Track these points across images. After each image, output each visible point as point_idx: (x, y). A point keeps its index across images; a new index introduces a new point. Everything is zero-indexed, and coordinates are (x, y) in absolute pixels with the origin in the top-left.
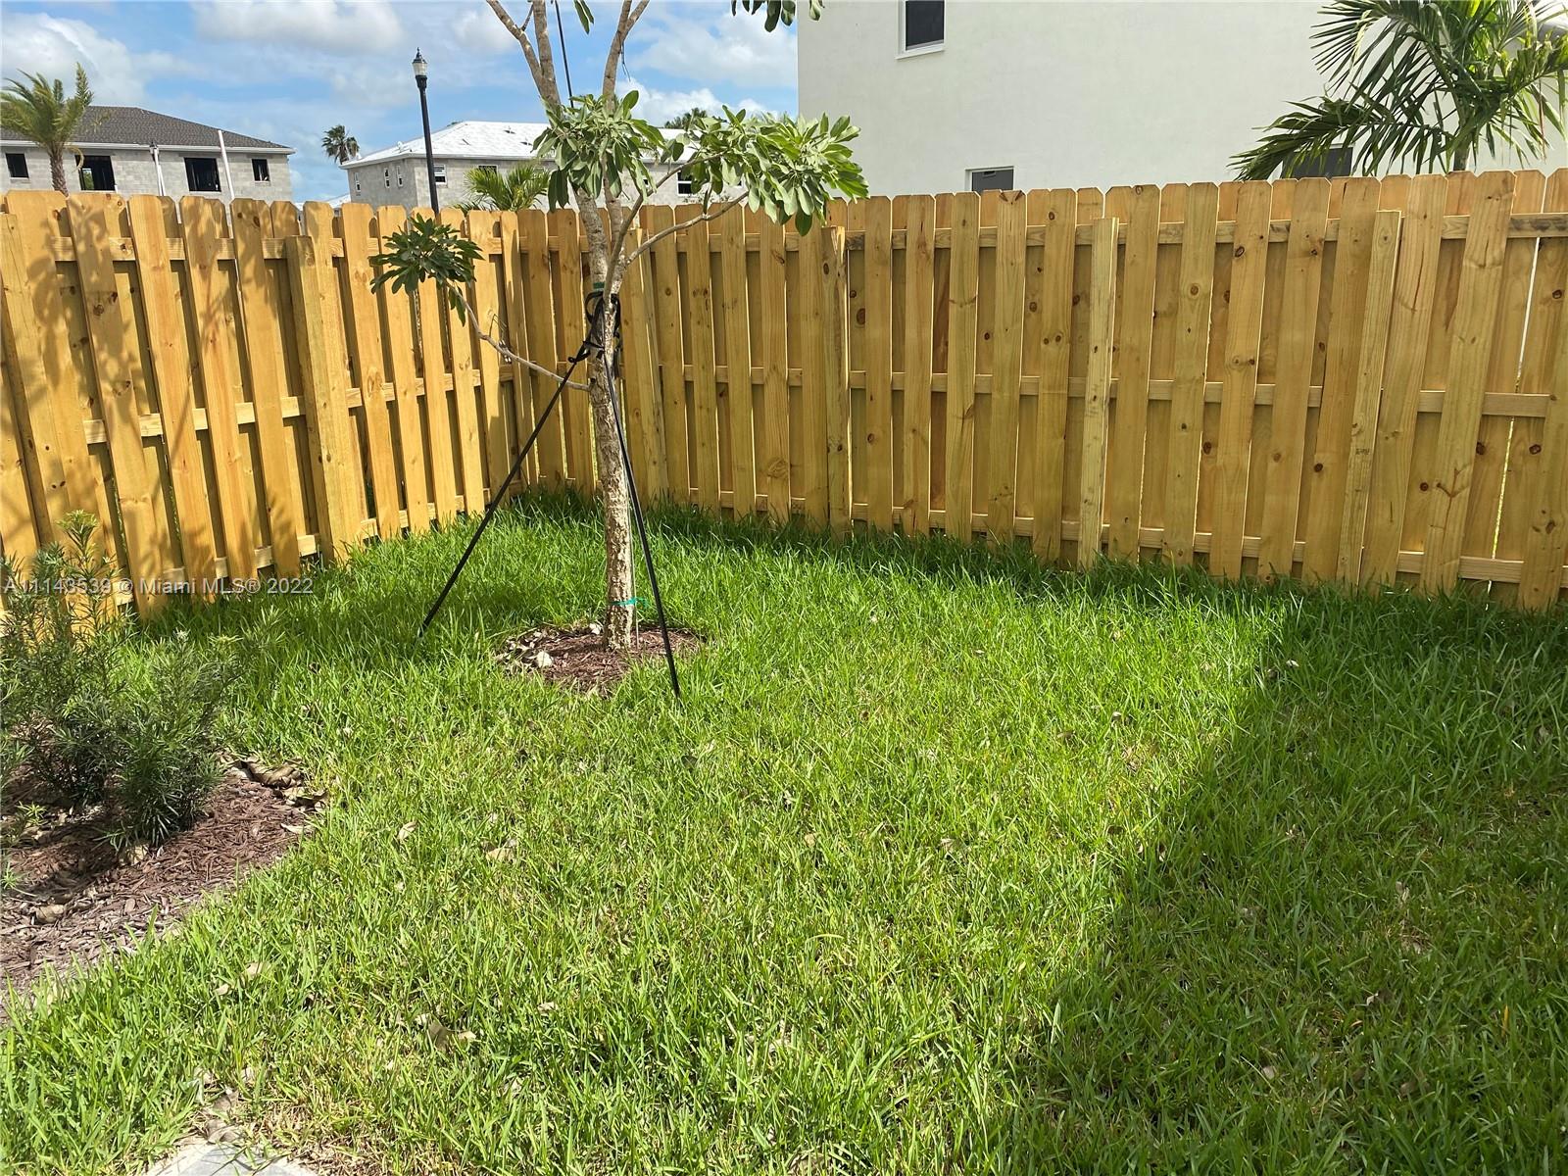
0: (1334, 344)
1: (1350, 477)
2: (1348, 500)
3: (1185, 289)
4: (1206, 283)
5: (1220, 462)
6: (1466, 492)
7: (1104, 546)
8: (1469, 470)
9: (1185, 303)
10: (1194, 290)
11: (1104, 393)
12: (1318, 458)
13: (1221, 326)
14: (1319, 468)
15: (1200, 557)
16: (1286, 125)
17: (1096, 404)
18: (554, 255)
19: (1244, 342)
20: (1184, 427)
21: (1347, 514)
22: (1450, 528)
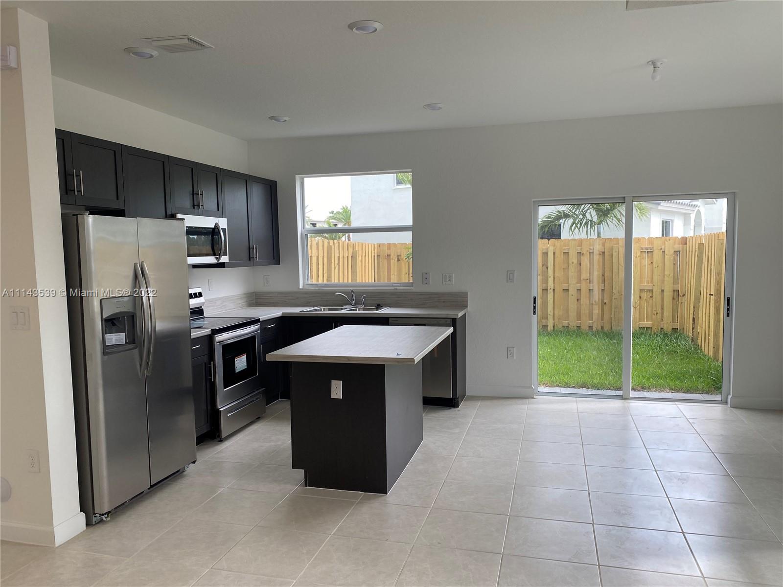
0: (606, 275)
1: (613, 305)
2: (613, 310)
3: (570, 262)
4: (575, 261)
5: (582, 303)
6: (638, 307)
7: (553, 327)
8: (638, 302)
9: (571, 266)
10: (573, 263)
11: (552, 288)
12: (605, 301)
13: (580, 272)
14: (605, 303)
15: (579, 327)
16: (547, 218)
17: (551, 290)
18: (389, 256)
19: (585, 275)
20: (572, 295)
21: (613, 313)
22: (636, 315)
